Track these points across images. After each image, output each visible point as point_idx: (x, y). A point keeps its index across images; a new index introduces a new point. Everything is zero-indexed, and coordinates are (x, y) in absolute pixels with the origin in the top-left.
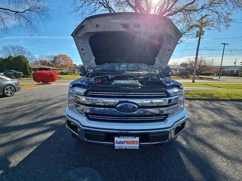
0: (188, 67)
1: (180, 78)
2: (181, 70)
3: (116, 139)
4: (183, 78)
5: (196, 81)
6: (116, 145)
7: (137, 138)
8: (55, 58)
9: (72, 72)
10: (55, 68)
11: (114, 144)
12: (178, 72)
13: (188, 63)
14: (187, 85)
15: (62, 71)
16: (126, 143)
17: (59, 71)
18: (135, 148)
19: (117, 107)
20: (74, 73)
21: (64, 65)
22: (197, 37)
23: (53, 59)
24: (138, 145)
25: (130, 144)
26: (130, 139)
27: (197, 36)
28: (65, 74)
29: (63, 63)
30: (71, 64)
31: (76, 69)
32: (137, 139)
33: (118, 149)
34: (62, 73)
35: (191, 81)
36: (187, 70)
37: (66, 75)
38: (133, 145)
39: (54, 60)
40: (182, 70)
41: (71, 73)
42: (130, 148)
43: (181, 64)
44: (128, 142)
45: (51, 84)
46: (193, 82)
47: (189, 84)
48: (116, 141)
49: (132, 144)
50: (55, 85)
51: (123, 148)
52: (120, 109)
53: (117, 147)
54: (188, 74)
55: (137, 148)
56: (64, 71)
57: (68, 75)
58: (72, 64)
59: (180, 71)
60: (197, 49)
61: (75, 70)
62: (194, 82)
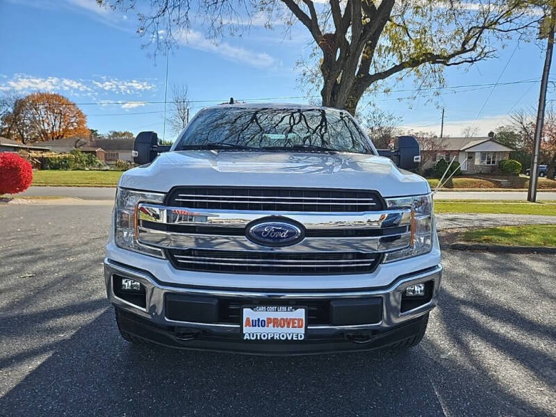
0: (519, 145)
1: (488, 186)
2: (491, 157)
3: (247, 313)
4: (498, 185)
5: (540, 196)
6: (246, 330)
7: (299, 310)
8: (20, 105)
9: (85, 157)
10: (18, 144)
11: (241, 328)
12: (477, 162)
13: (516, 133)
14: (503, 209)
15: (45, 155)
16: (271, 325)
17: (33, 154)
18: (294, 339)
19: (251, 231)
20: (90, 163)
21: (52, 133)
22: (541, 39)
23: (10, 110)
24: (302, 331)
25: (282, 327)
26: (283, 314)
27: (541, 35)
28: (55, 167)
29: (49, 123)
30: (80, 129)
31: (100, 149)
32: (300, 313)
33: (251, 340)
34: (43, 164)
35: (524, 195)
36: (511, 155)
37: (58, 169)
38: (291, 330)
39: (17, 112)
40: (494, 157)
41: (82, 162)
42: (282, 338)
43: (491, 134)
44: (276, 322)
45: (7, 200)
46: (529, 199)
47: (514, 206)
48: (248, 320)
49: (288, 327)
50: (24, 205)
51: (264, 336)
52: (258, 238)
53: (249, 334)
54: (518, 171)
55: (299, 339)
56: (53, 154)
57: (70, 172)
58: (84, 129)
59: (485, 162)
60: (542, 81)
61: (94, 153)
62: (534, 201)
